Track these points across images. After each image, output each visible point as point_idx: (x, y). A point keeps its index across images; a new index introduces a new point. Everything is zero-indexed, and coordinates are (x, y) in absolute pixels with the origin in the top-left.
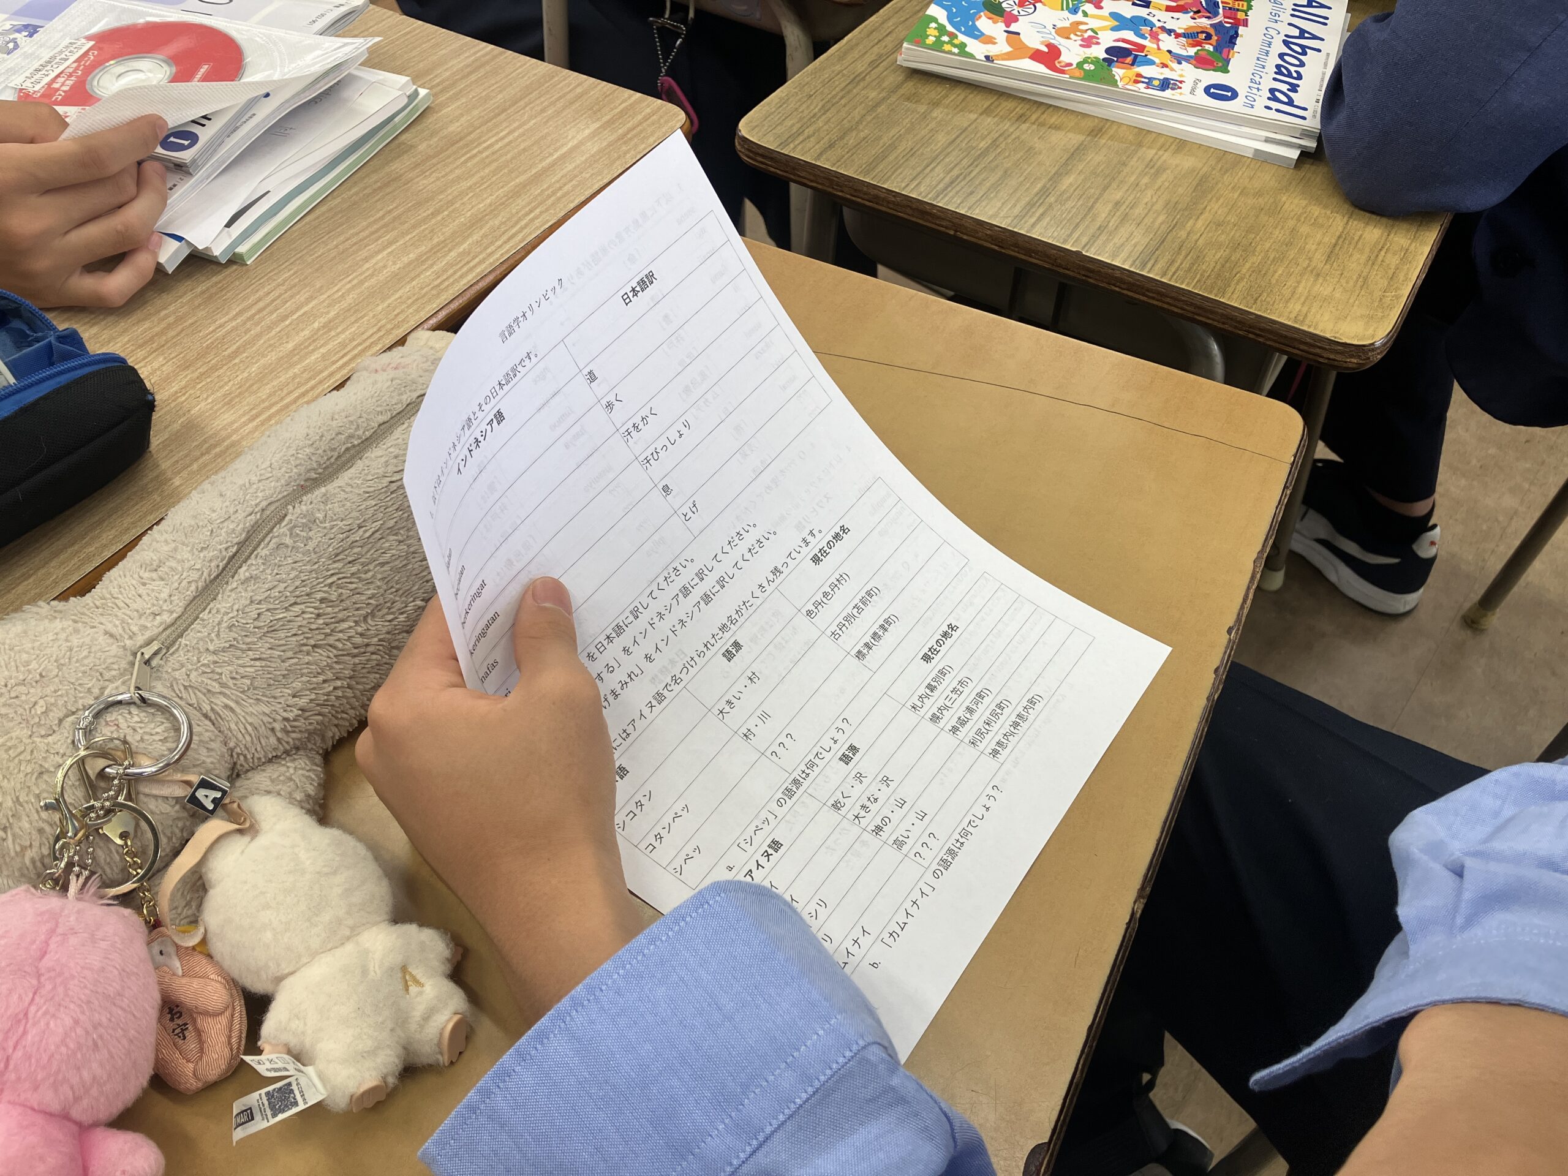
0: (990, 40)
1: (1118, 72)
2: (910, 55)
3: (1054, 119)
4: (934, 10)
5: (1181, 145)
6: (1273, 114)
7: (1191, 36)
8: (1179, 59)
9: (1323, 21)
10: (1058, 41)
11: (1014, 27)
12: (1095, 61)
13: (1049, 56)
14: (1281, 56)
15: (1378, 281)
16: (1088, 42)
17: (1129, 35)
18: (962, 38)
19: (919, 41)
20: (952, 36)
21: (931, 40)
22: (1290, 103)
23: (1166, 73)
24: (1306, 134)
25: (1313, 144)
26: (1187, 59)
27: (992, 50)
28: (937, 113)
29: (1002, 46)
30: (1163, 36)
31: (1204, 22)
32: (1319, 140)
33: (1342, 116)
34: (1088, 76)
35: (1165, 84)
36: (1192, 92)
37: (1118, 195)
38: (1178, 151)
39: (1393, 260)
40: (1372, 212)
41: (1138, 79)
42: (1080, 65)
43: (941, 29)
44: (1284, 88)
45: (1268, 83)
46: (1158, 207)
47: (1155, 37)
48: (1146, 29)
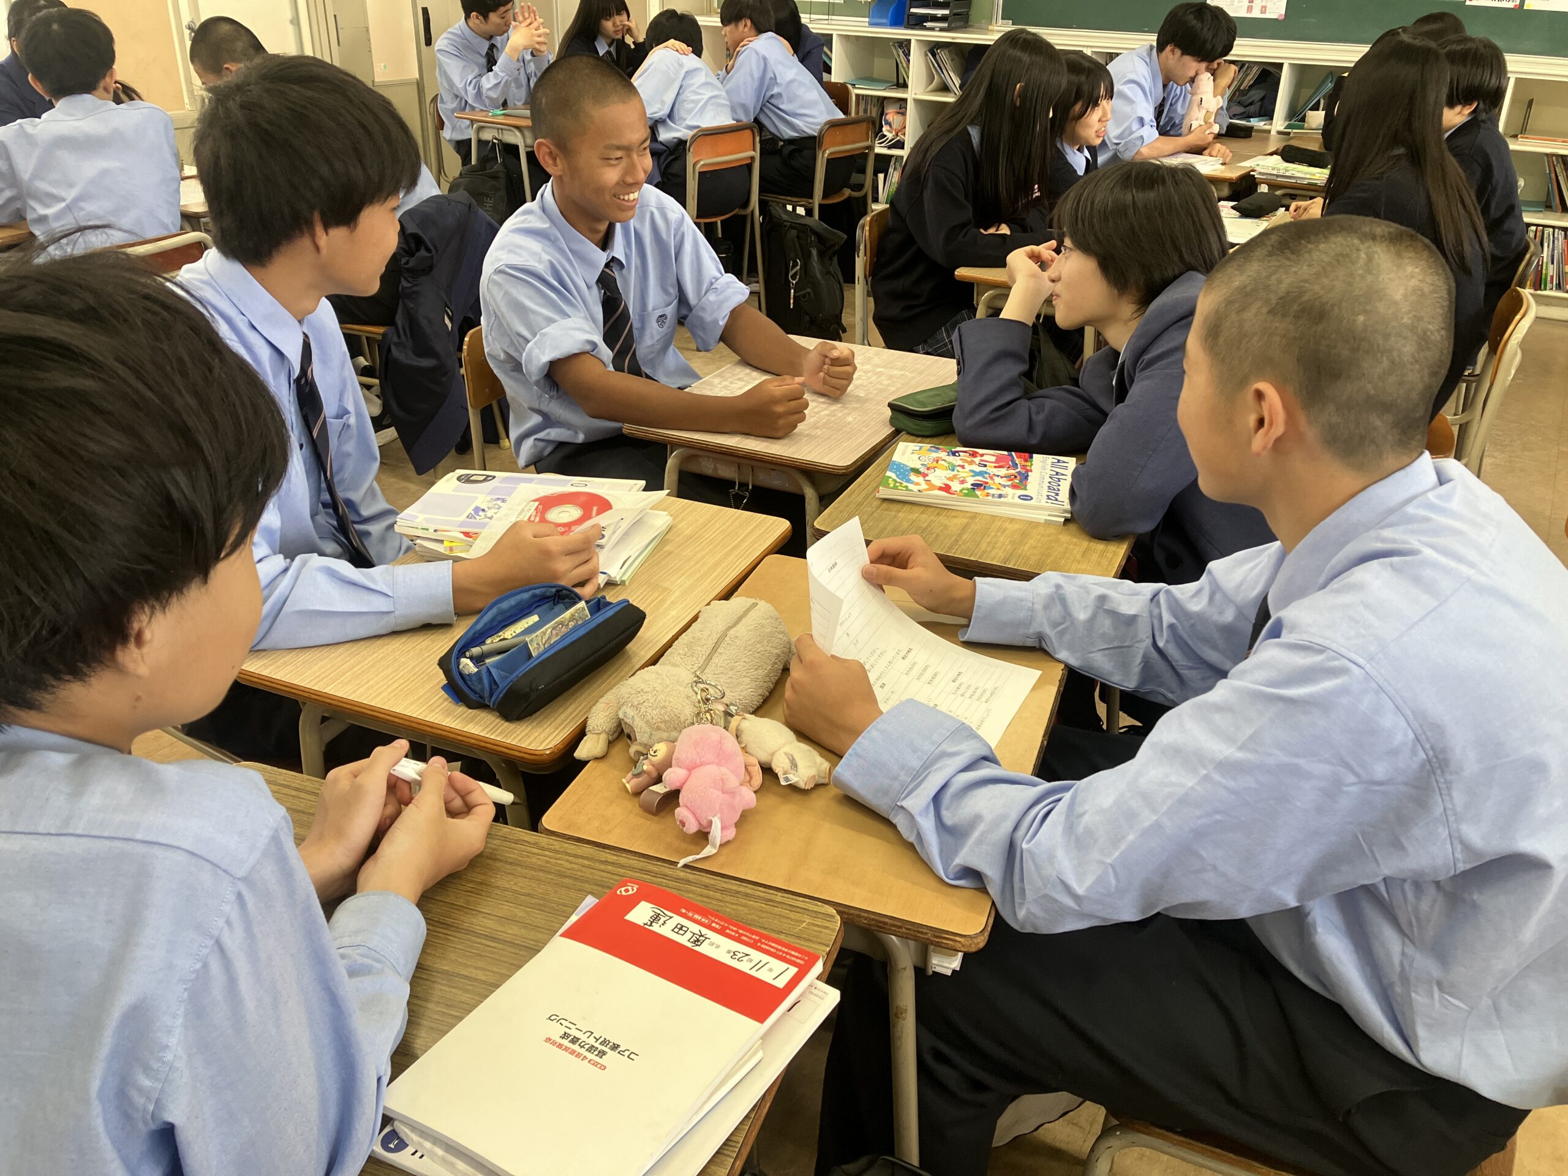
0: (918, 484)
1: (978, 493)
2: (884, 493)
3: (953, 514)
4: (888, 474)
5: (1012, 520)
6: (1049, 504)
7: (1008, 477)
8: (1005, 486)
9: (1066, 468)
10: (948, 482)
11: (927, 478)
12: (968, 489)
13: (947, 488)
14: (1049, 483)
15: (1105, 562)
16: (963, 482)
17: (980, 478)
18: (905, 484)
19: (887, 486)
20: (901, 483)
21: (891, 485)
22: (1056, 500)
23: (999, 492)
24: (1065, 511)
25: (1069, 515)
26: (1008, 486)
27: (920, 488)
28: (900, 515)
29: (924, 486)
30: (995, 478)
31: (1013, 472)
32: (1071, 513)
33: (1078, 503)
34: (966, 495)
35: (1000, 496)
36: (1013, 498)
37: (989, 540)
38: (1011, 522)
39: (1110, 555)
40: (1099, 539)
41: (988, 495)
42: (961, 491)
43: (894, 480)
44: (1053, 494)
45: (1045, 493)
46: (1007, 543)
47: (991, 478)
48: (987, 476)
